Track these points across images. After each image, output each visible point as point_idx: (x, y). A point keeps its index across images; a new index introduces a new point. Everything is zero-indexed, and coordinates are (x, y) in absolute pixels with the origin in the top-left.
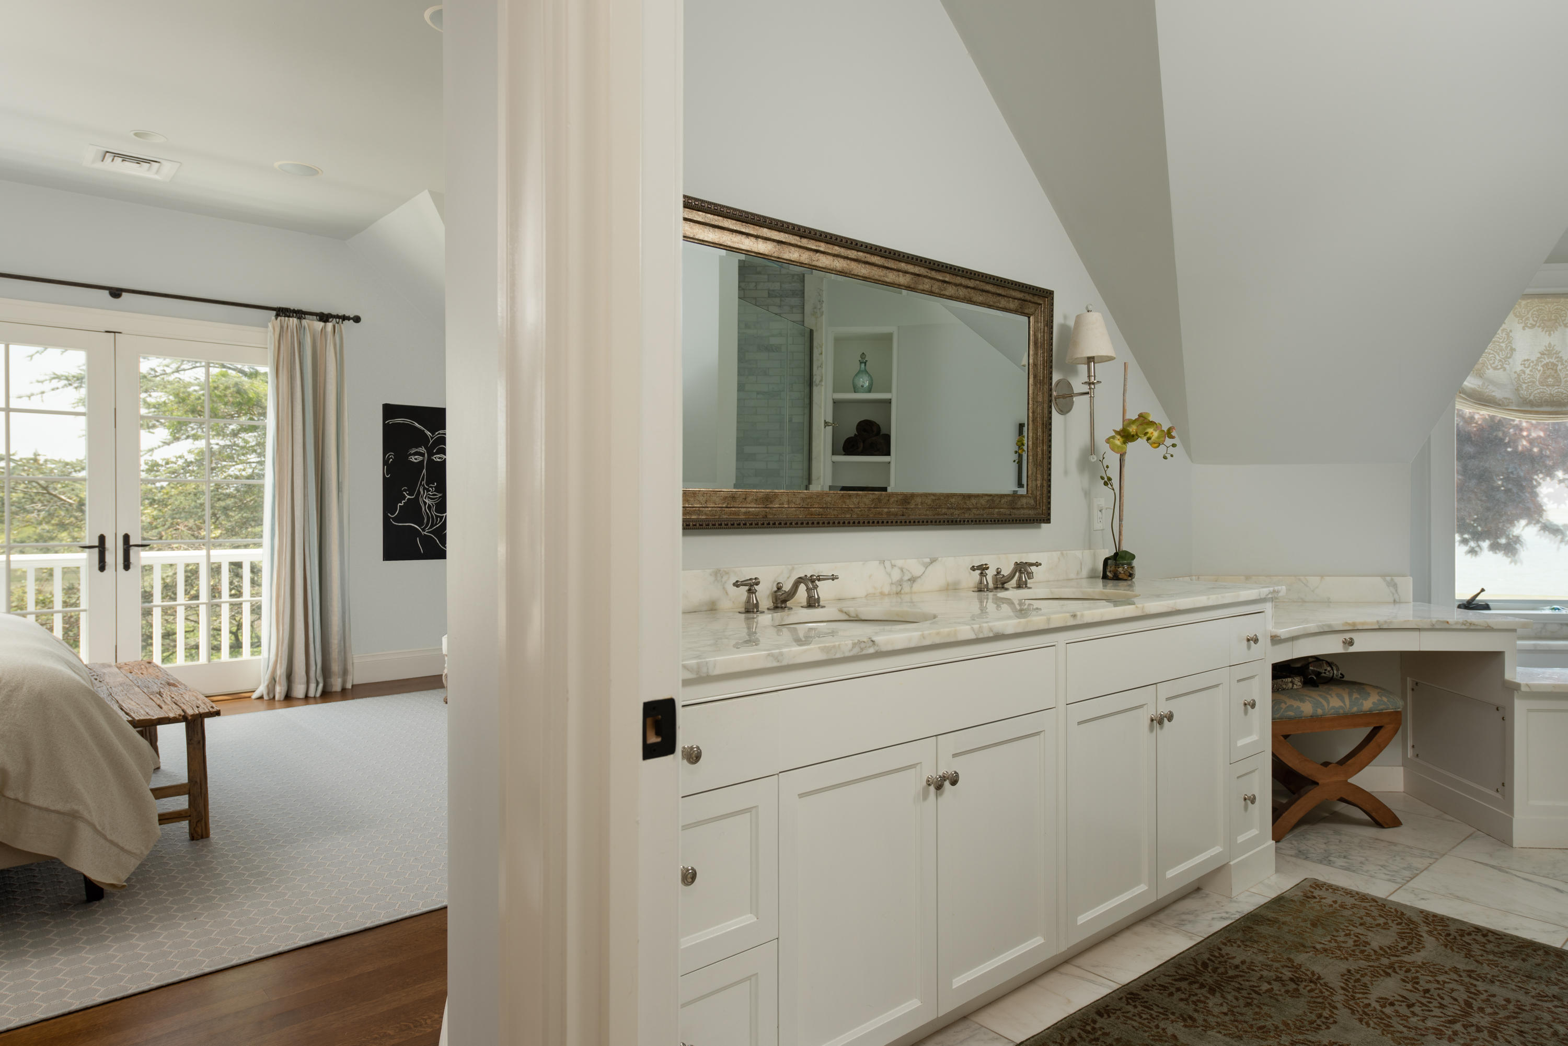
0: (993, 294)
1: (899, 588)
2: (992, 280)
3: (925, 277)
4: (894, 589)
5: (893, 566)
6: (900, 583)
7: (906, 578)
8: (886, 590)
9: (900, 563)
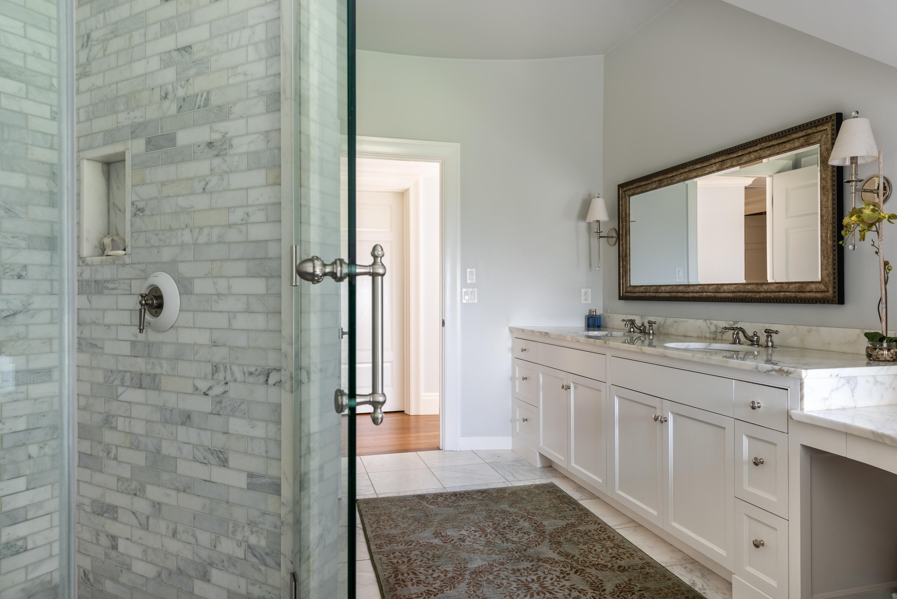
0: (778, 144)
1: (715, 336)
2: (771, 138)
3: (726, 160)
4: (712, 336)
5: (711, 323)
6: (715, 332)
7: (719, 331)
8: (708, 335)
9: (714, 322)
